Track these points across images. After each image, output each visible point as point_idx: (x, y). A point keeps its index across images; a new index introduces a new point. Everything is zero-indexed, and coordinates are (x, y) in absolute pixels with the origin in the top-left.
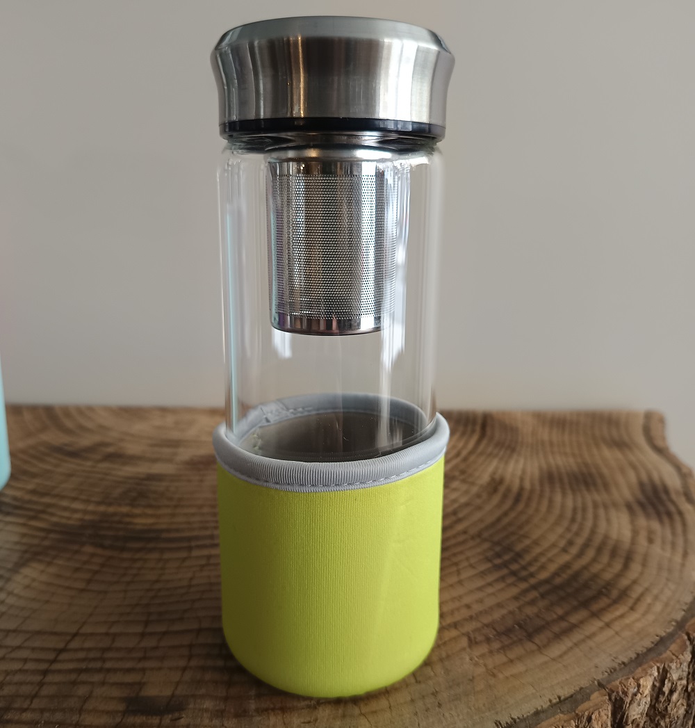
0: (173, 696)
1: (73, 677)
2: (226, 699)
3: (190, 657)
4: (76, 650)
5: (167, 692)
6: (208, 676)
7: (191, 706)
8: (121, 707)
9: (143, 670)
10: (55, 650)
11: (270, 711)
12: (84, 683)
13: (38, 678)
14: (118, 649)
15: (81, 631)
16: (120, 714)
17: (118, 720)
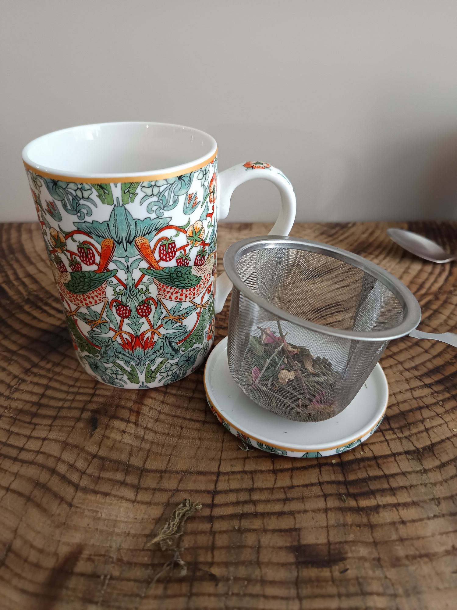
0: (329, 543)
1: (236, 524)
2: (375, 544)
3: (325, 496)
4: (226, 492)
5: (323, 540)
6: (350, 518)
7: (350, 555)
8: (291, 558)
9: (292, 513)
10: (208, 492)
11: (419, 559)
12: (249, 530)
13: (206, 526)
14: (262, 490)
15: (222, 469)
16: (294, 567)
17: (295, 574)
